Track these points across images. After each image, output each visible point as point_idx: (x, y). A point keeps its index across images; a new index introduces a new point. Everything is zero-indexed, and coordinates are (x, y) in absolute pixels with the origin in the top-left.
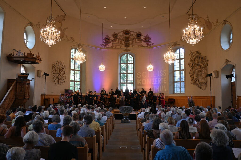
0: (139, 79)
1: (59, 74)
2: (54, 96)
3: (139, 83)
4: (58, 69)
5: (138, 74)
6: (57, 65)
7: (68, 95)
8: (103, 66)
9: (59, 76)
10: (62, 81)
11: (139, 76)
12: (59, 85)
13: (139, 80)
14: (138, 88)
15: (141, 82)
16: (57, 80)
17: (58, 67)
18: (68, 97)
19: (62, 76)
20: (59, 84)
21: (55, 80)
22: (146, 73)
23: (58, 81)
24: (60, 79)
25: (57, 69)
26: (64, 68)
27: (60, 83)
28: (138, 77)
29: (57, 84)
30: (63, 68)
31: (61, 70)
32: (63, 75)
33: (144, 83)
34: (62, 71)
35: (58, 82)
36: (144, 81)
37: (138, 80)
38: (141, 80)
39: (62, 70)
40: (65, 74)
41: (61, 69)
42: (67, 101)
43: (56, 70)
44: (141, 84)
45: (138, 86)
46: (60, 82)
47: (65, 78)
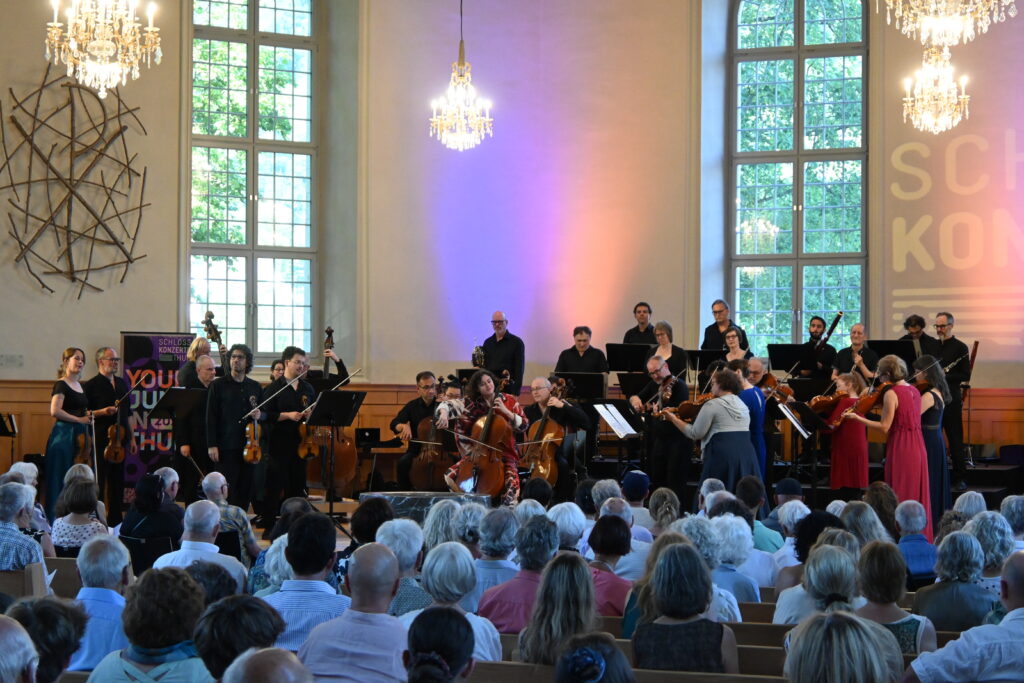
0: (911, 212)
1: (72, 192)
2: (17, 395)
3: (910, 258)
4: (64, 142)
5: (896, 159)
6: (47, 102)
7: (148, 380)
8: (472, 91)
9: (68, 201)
10: (105, 255)
11: (910, 184)
12: (76, 287)
13: (909, 227)
14: (896, 305)
15: (930, 241)
16: (47, 247)
17: (62, 123)
18: (150, 402)
19: (98, 202)
20: (73, 279)
21: (33, 241)
22: (983, 145)
23: (68, 253)
24: (82, 235)
25: (44, 140)
26: (123, 129)
27: (88, 271)
28: (895, 189)
29: (48, 281)
30: (113, 127)
31: (87, 150)
32: (110, 193)
33: (960, 249)
34: (105, 160)
35: (62, 266)
36: (960, 232)
37: (899, 224)
38: (926, 221)
39: (102, 154)
40: (137, 181)
41: (91, 139)
42: (148, 437)
43: (35, 149)
44: (928, 264)
45: (897, 293)
46: (79, 264)
47: (131, 222)
